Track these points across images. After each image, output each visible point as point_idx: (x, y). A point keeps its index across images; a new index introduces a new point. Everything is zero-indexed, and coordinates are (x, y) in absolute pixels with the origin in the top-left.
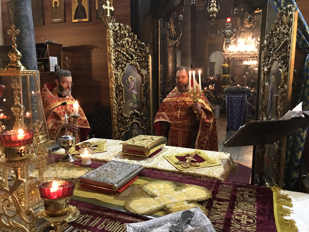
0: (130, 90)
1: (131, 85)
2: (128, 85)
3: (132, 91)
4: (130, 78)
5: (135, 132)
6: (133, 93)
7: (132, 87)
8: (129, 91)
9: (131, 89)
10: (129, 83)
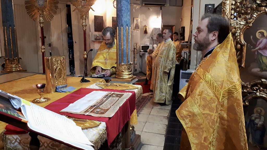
0: (257, 50)
1: (260, 43)
2: (254, 42)
3: (260, 51)
4: (260, 32)
5: (259, 111)
6: (262, 55)
7: (261, 46)
8: (255, 52)
9: (260, 49)
10: (256, 39)
